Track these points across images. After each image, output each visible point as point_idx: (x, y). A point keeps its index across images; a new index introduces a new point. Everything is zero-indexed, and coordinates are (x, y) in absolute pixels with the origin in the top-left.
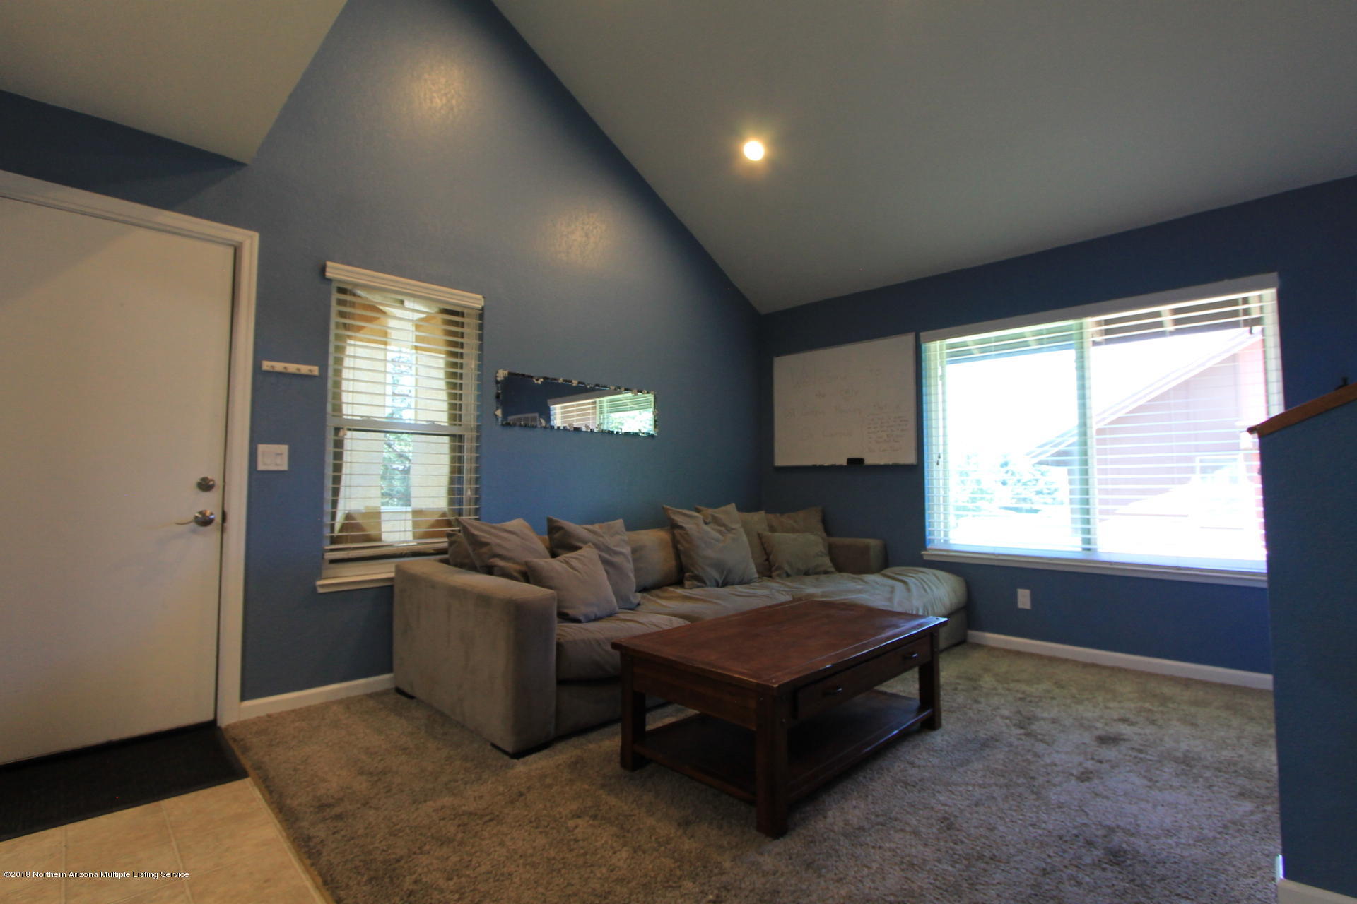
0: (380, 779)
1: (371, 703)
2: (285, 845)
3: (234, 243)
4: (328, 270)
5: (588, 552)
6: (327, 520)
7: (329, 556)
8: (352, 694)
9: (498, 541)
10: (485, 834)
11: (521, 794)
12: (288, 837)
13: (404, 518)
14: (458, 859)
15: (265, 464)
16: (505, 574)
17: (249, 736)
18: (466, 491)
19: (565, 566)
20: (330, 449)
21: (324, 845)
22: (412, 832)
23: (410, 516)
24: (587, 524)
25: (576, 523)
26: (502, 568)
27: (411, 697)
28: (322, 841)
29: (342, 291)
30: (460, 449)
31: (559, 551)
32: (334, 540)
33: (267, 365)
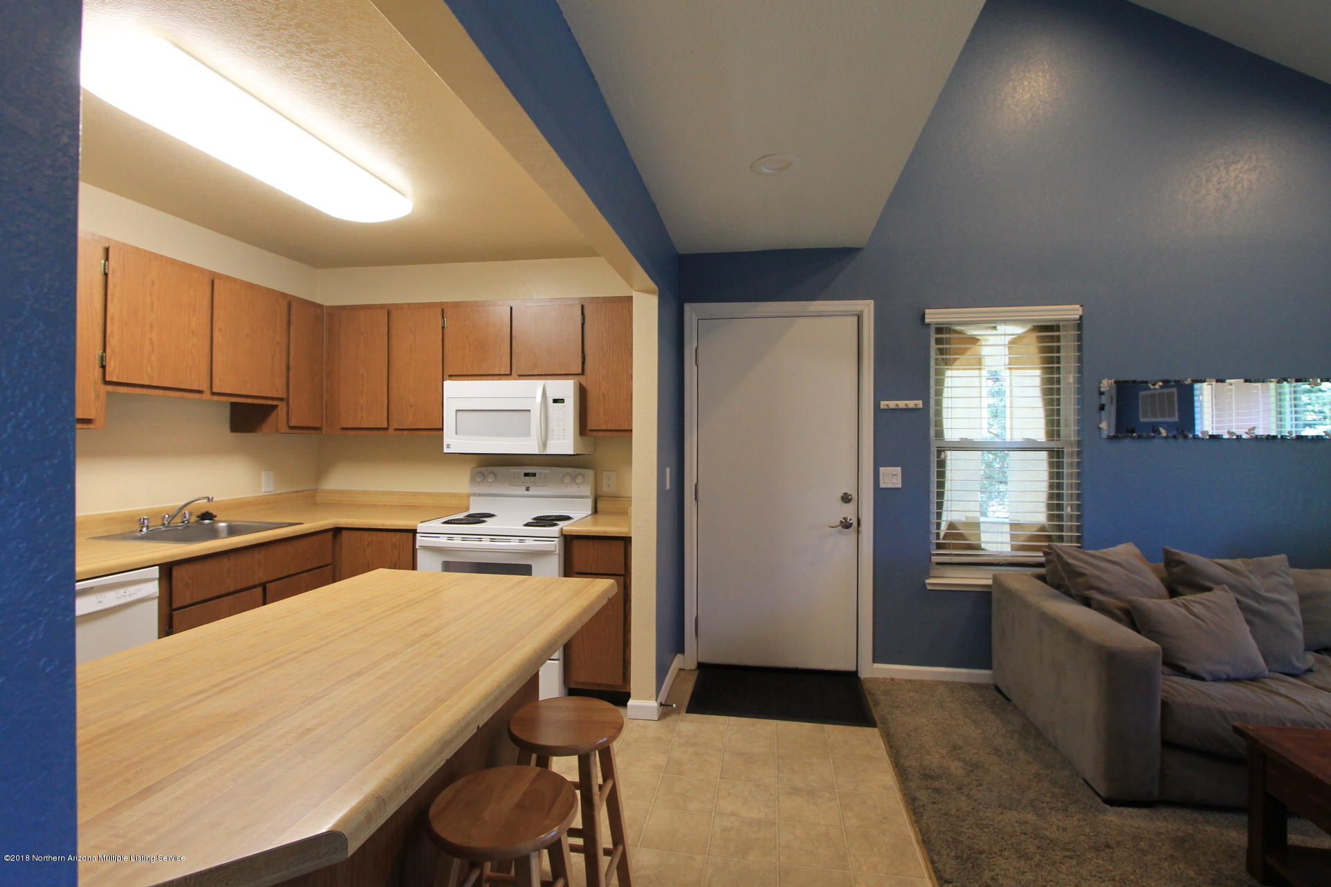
0: (973, 771)
1: (972, 693)
2: (899, 796)
3: (856, 313)
4: (926, 316)
5: (1220, 596)
6: (934, 530)
7: (935, 559)
8: (957, 679)
9: (1096, 572)
10: (1064, 868)
11: (1108, 846)
12: (901, 790)
13: (1000, 530)
14: (1033, 878)
15: (885, 483)
16: (1103, 609)
17: (878, 693)
18: (1067, 508)
19: (1183, 610)
20: (934, 469)
21: (925, 810)
22: (995, 832)
23: (1007, 529)
24: (1224, 558)
25: (1204, 555)
26: (1100, 602)
27: (1008, 700)
28: (924, 806)
29: (939, 330)
30: (1059, 465)
31: (1181, 589)
32: (939, 546)
33: (883, 404)
